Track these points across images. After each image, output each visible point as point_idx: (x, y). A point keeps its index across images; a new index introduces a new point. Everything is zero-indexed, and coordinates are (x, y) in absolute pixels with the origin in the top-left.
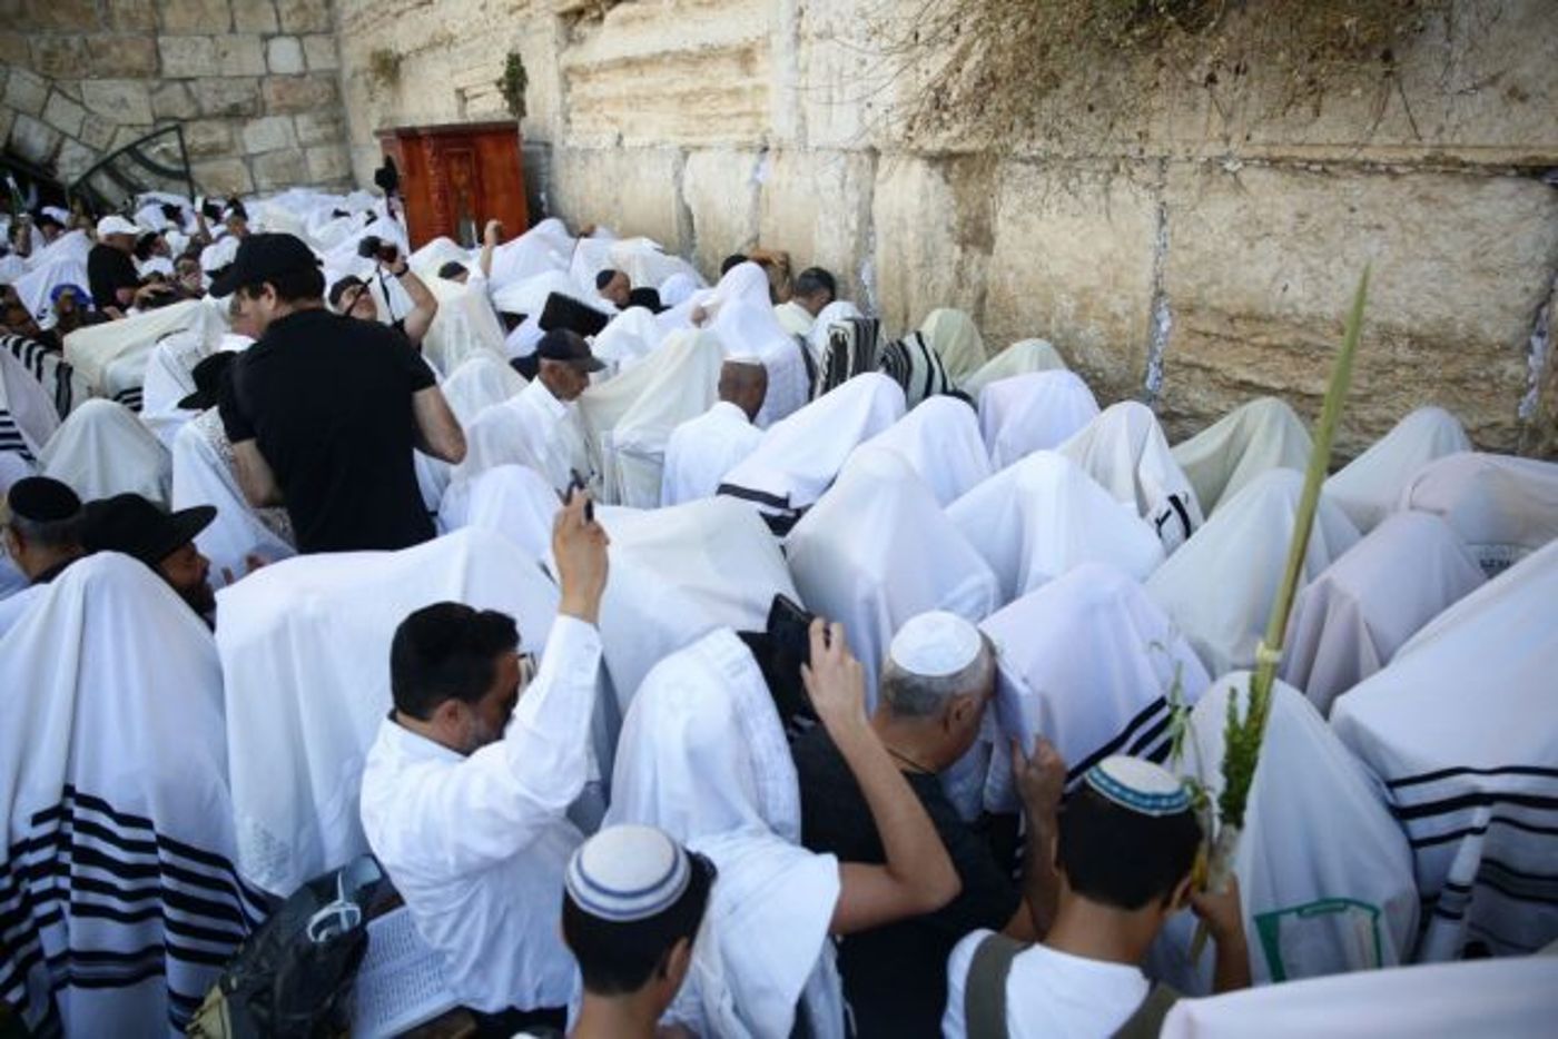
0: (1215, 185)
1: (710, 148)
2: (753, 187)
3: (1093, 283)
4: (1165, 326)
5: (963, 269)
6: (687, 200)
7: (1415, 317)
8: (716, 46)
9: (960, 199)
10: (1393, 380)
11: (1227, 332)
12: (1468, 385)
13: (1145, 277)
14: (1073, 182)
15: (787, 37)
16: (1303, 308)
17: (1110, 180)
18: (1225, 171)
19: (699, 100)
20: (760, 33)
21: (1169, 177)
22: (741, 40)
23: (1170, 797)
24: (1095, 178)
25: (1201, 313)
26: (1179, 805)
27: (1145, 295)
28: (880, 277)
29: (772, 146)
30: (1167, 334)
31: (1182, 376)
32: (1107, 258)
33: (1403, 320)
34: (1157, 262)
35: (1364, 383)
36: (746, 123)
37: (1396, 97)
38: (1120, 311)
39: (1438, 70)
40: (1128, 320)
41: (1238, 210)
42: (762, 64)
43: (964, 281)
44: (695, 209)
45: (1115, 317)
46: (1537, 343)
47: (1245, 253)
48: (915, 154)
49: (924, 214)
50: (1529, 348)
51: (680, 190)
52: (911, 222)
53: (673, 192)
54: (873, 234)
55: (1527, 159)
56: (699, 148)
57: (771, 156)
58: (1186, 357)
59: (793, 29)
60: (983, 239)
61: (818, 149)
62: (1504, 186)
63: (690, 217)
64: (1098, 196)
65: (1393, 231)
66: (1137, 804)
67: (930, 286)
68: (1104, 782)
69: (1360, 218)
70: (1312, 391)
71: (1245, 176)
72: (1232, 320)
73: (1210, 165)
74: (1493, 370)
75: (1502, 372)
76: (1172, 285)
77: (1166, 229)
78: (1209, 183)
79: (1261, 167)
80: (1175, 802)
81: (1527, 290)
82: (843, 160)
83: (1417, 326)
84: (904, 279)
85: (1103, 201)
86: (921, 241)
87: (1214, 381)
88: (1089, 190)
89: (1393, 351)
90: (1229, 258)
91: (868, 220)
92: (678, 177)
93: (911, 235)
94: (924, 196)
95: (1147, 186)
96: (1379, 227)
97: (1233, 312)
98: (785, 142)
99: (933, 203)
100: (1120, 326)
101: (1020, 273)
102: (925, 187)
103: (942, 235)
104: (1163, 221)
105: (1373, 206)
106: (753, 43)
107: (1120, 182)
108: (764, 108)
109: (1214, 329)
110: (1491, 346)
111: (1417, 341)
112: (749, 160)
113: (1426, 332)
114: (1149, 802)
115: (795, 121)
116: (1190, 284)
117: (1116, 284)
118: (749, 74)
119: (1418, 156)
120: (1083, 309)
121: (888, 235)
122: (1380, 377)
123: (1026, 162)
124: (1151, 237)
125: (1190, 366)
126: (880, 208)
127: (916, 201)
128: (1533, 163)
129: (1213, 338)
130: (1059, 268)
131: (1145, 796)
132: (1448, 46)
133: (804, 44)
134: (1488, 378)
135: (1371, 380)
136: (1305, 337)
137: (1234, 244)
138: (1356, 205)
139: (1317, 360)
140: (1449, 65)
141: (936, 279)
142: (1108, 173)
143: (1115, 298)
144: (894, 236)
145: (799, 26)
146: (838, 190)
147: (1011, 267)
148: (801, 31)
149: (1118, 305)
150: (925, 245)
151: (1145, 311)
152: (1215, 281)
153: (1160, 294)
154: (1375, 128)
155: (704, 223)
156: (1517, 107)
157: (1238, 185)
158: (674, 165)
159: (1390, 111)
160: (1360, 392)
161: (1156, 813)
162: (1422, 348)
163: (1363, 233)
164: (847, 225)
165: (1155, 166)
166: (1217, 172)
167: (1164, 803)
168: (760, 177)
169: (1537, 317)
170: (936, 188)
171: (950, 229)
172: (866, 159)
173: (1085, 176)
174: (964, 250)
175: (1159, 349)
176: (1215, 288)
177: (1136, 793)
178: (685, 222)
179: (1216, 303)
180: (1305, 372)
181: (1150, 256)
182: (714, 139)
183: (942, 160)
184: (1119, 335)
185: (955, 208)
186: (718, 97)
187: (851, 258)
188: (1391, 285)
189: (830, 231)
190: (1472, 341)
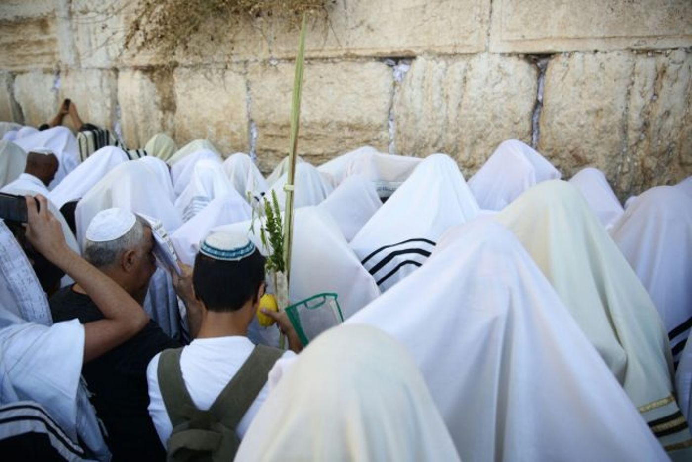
0: (268, 71)
1: (28, 72)
2: (55, 91)
3: (222, 119)
4: (255, 135)
5: (164, 122)
6: (17, 100)
7: (349, 117)
8: (25, 18)
9: (160, 89)
10: (345, 145)
11: (280, 133)
12: (371, 143)
13: (244, 114)
14: (208, 74)
15: (64, 13)
16: (308, 119)
17: (224, 73)
18: (271, 65)
19: (19, 47)
20: (49, 11)
21: (249, 69)
22: (39, 15)
23: (244, 248)
24: (218, 72)
25: (269, 127)
26: (250, 251)
27: (245, 121)
28: (125, 130)
29: (63, 69)
30: (255, 138)
31: (264, 156)
32: (226, 107)
33: (345, 119)
34: (247, 106)
35: (335, 147)
36: (47, 59)
37: (330, 31)
38: (234, 130)
39: (343, 20)
40: (239, 134)
41: (278, 81)
42: (52, 28)
43: (165, 128)
44: (22, 104)
45: (233, 133)
46: (391, 123)
47: (283, 99)
48: (136, 68)
49: (143, 96)
50: (389, 126)
51: (12, 95)
52: (137, 101)
53: (8, 96)
54: (119, 109)
55: (378, 53)
56: (22, 73)
57: (62, 75)
58: (265, 147)
59: (67, 9)
60: (172, 108)
61: (87, 68)
62: (372, 64)
63: (20, 109)
64: (220, 81)
65: (337, 84)
66: (227, 257)
67: (149, 130)
68: (208, 250)
69: (324, 80)
70: (316, 153)
71: (279, 67)
72: (281, 128)
73: (265, 63)
74: (379, 136)
75: (381, 136)
76: (255, 116)
77: (250, 92)
78: (266, 70)
79: (285, 62)
80: (248, 250)
81: (385, 103)
82: (100, 73)
83: (350, 121)
84: (136, 129)
85: (222, 82)
86: (142, 110)
87: (278, 156)
88: (216, 77)
89: (344, 133)
90: (277, 101)
91: (115, 102)
92: (10, 88)
93: (137, 107)
94: (142, 88)
95: (240, 73)
96: (332, 83)
97: (281, 124)
98: (69, 67)
99: (147, 92)
100: (235, 137)
101: (189, 119)
102: (142, 83)
103: (153, 107)
104: (248, 89)
105: (328, 75)
106: (46, 17)
107: (228, 73)
108: (56, 50)
109: (274, 133)
110: (376, 126)
111: (351, 127)
112: (50, 78)
113: (354, 123)
114: (234, 254)
115: (73, 56)
116: (263, 114)
117: (232, 118)
118: (46, 33)
119: (342, 53)
120: (219, 131)
121: (126, 108)
122: (340, 144)
123: (186, 67)
124: (244, 95)
125: (267, 151)
126: (121, 96)
127: (138, 90)
128: (379, 56)
129: (274, 137)
130: (206, 114)
131: (231, 252)
132: (345, 11)
133: (74, 17)
134: (377, 140)
135: (337, 146)
136: (310, 131)
137: (278, 95)
138: (322, 75)
139: (316, 140)
140: (347, 18)
141: (152, 127)
142: (223, 69)
143: (232, 124)
144: (129, 109)
145: (70, 8)
146: (99, 88)
147: (185, 116)
148: (72, 10)
149: (234, 128)
150: (144, 111)
151: (245, 129)
152: (273, 112)
153: (251, 121)
154: (325, 43)
155: (29, 112)
156: (371, 34)
157: (277, 71)
158: (7, 81)
159: (329, 36)
160: (333, 151)
161: (239, 259)
162: (353, 131)
163: (326, 86)
164: (105, 105)
165: (242, 64)
166: (268, 65)
167: (242, 252)
168: (57, 86)
169: (390, 114)
170: (148, 84)
171: (156, 103)
172: (112, 73)
173: (214, 71)
174: (164, 113)
175: (253, 145)
176: (272, 115)
177: (226, 251)
178: (17, 113)
179: (274, 121)
180: (312, 146)
181: (245, 104)
182: (29, 67)
183: (149, 70)
184: (236, 141)
185: (158, 94)
186: (29, 46)
187: (109, 121)
188: (339, 106)
189: (96, 108)
190: (370, 125)
